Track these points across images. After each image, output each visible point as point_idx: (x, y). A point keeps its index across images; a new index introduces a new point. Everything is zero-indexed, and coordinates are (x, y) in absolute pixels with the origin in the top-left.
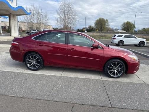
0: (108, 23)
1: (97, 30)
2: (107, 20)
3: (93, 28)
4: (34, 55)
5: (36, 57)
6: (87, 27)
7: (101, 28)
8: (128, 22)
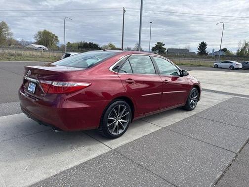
4: (120, 104)
5: (124, 108)
8: (45, 31)
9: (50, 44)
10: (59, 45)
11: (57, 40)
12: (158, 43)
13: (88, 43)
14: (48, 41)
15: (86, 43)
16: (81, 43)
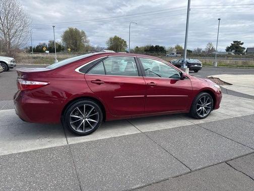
0: (85, 38)
1: (69, 50)
2: (83, 33)
3: (60, 46)
4: (85, 103)
5: (91, 108)
6: (47, 43)
7: (76, 46)
8: (116, 36)
9: (119, 49)
10: (127, 49)
11: (125, 45)
12: (234, 42)
13: (154, 46)
14: (117, 46)
15: (153, 46)
16: (148, 47)
